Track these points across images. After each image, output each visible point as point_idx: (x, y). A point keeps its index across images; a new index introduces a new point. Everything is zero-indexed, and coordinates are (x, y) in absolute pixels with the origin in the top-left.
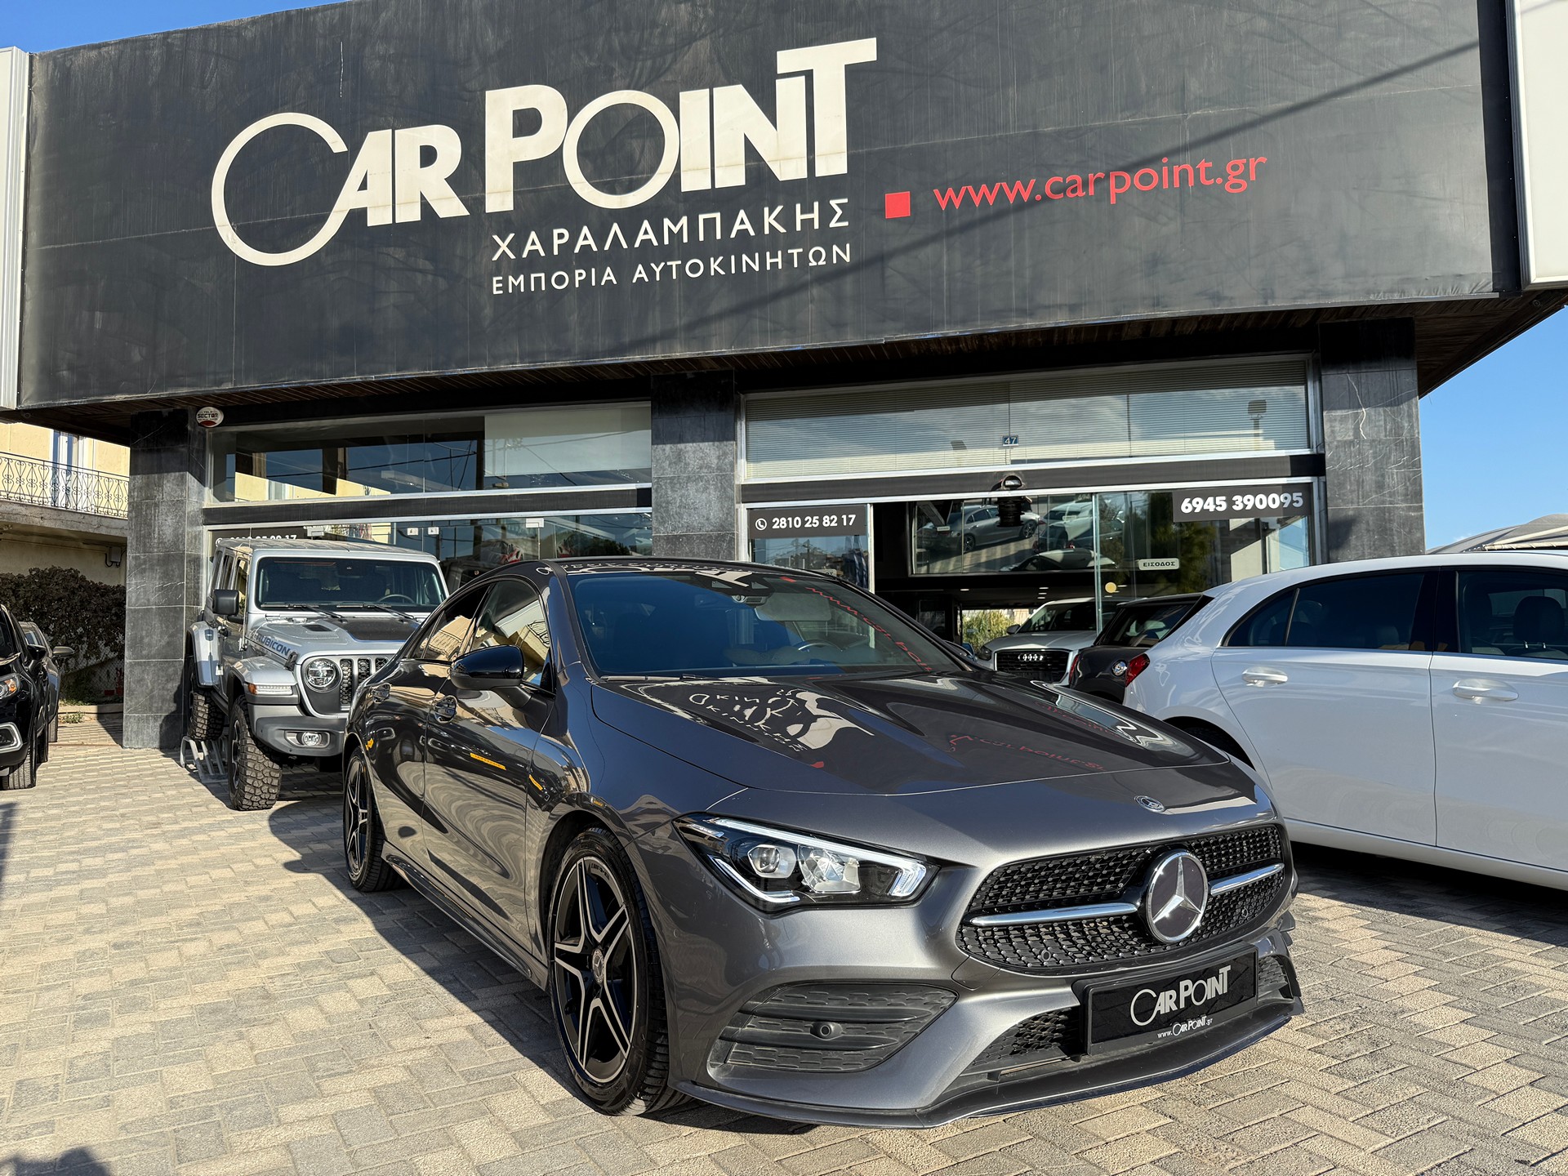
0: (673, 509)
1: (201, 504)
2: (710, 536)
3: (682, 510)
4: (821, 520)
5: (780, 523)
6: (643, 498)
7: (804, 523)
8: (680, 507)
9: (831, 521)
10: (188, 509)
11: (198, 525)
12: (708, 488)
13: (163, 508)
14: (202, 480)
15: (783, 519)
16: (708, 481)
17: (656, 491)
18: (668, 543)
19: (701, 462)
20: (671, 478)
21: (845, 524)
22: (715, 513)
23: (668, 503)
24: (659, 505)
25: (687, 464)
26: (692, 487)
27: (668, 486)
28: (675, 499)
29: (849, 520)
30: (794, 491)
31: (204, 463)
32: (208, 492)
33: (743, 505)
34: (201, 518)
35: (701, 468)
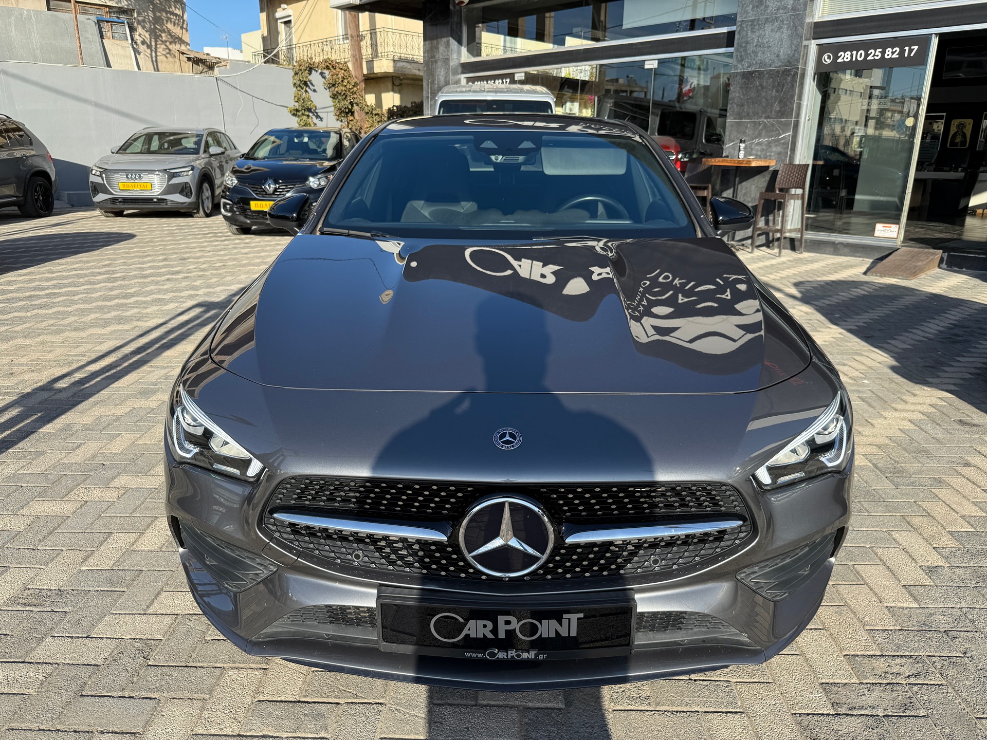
0: (751, 48)
1: (460, 60)
2: (778, 71)
3: (758, 49)
4: (883, 53)
5: (845, 57)
6: (729, 39)
7: (867, 55)
8: (756, 46)
9: (893, 53)
10: (452, 64)
11: (458, 74)
12: (782, 27)
13: (439, 64)
14: (460, 42)
15: (849, 53)
16: (782, 21)
17: (739, 33)
18: (743, 78)
19: (779, 4)
20: (753, 21)
21: (906, 55)
22: (784, 51)
23: (747, 43)
24: (740, 45)
25: (767, 7)
26: (768, 27)
27: (749, 28)
28: (753, 39)
29: (911, 51)
30: (862, 25)
31: (461, 31)
32: (464, 50)
33: (813, 41)
34: (460, 70)
35: (778, 9)
